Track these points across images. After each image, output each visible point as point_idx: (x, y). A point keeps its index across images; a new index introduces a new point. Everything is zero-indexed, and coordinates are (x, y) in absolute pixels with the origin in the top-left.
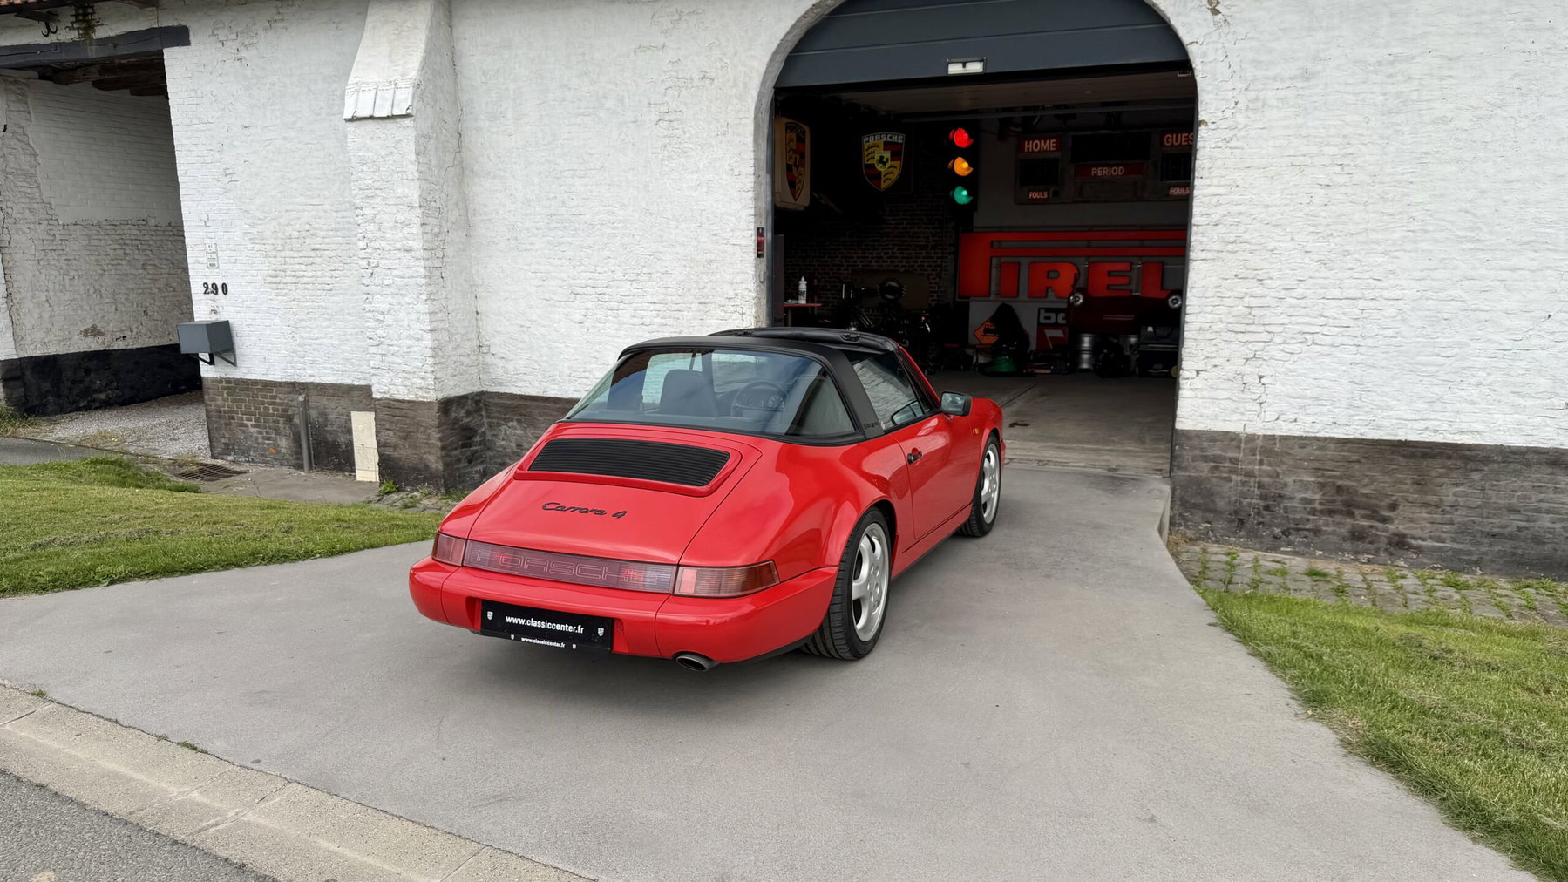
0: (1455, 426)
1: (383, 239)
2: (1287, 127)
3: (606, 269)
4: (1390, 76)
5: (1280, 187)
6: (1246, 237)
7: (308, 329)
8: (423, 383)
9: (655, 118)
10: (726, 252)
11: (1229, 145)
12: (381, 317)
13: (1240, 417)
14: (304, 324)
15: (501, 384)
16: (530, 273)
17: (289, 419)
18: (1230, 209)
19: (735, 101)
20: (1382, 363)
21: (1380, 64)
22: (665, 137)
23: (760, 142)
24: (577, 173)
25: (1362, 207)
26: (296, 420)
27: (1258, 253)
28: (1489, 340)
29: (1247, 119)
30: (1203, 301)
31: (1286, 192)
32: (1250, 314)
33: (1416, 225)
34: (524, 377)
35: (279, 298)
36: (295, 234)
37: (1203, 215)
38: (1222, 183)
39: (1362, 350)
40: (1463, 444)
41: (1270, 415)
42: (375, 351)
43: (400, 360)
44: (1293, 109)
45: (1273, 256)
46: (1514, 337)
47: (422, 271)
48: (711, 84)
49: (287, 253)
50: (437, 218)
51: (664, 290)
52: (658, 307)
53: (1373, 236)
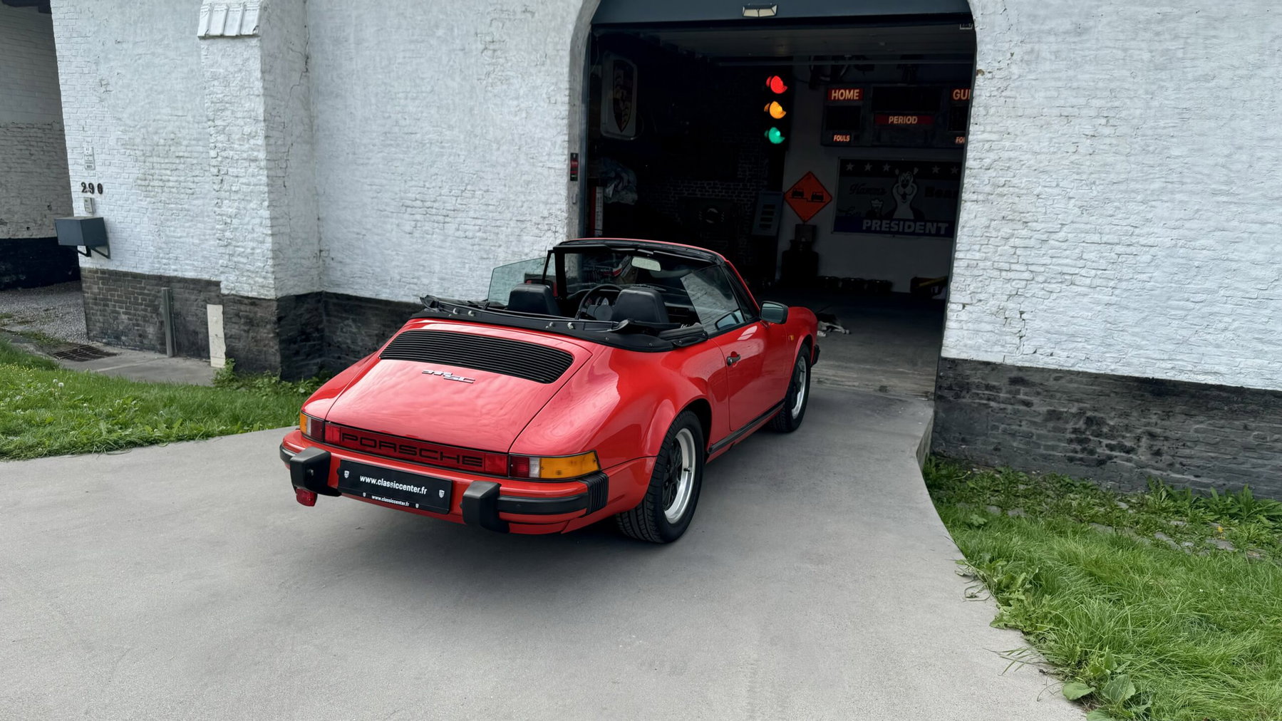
0: (1199, 367)
1: (232, 149)
2: (1059, 79)
3: (434, 184)
4: (1158, 34)
5: (1048, 135)
6: (1015, 181)
7: (172, 229)
8: (265, 282)
9: (481, 47)
10: (541, 174)
11: (1004, 94)
12: (229, 221)
13: (1001, 349)
14: (169, 223)
15: (338, 285)
16: (366, 186)
17: (155, 310)
18: (1001, 155)
19: (553, 34)
20: (1133, 305)
21: (1148, 22)
22: (489, 64)
23: (577, 73)
24: (410, 95)
25: (1123, 158)
26: (162, 310)
27: (1024, 197)
28: (1236, 289)
29: (1021, 71)
30: (973, 239)
31: (1054, 140)
32: (1015, 253)
33: (1174, 177)
34: (360, 280)
35: (148, 199)
36: (162, 142)
37: (975, 160)
38: (994, 130)
39: (1117, 292)
40: (1206, 384)
41: (1028, 348)
42: (224, 251)
43: (244, 260)
44: (1065, 62)
45: (1039, 200)
46: (1259, 286)
47: (264, 179)
48: (533, 16)
49: (155, 159)
50: (281, 132)
51: (484, 207)
52: (479, 222)
53: (1133, 185)
